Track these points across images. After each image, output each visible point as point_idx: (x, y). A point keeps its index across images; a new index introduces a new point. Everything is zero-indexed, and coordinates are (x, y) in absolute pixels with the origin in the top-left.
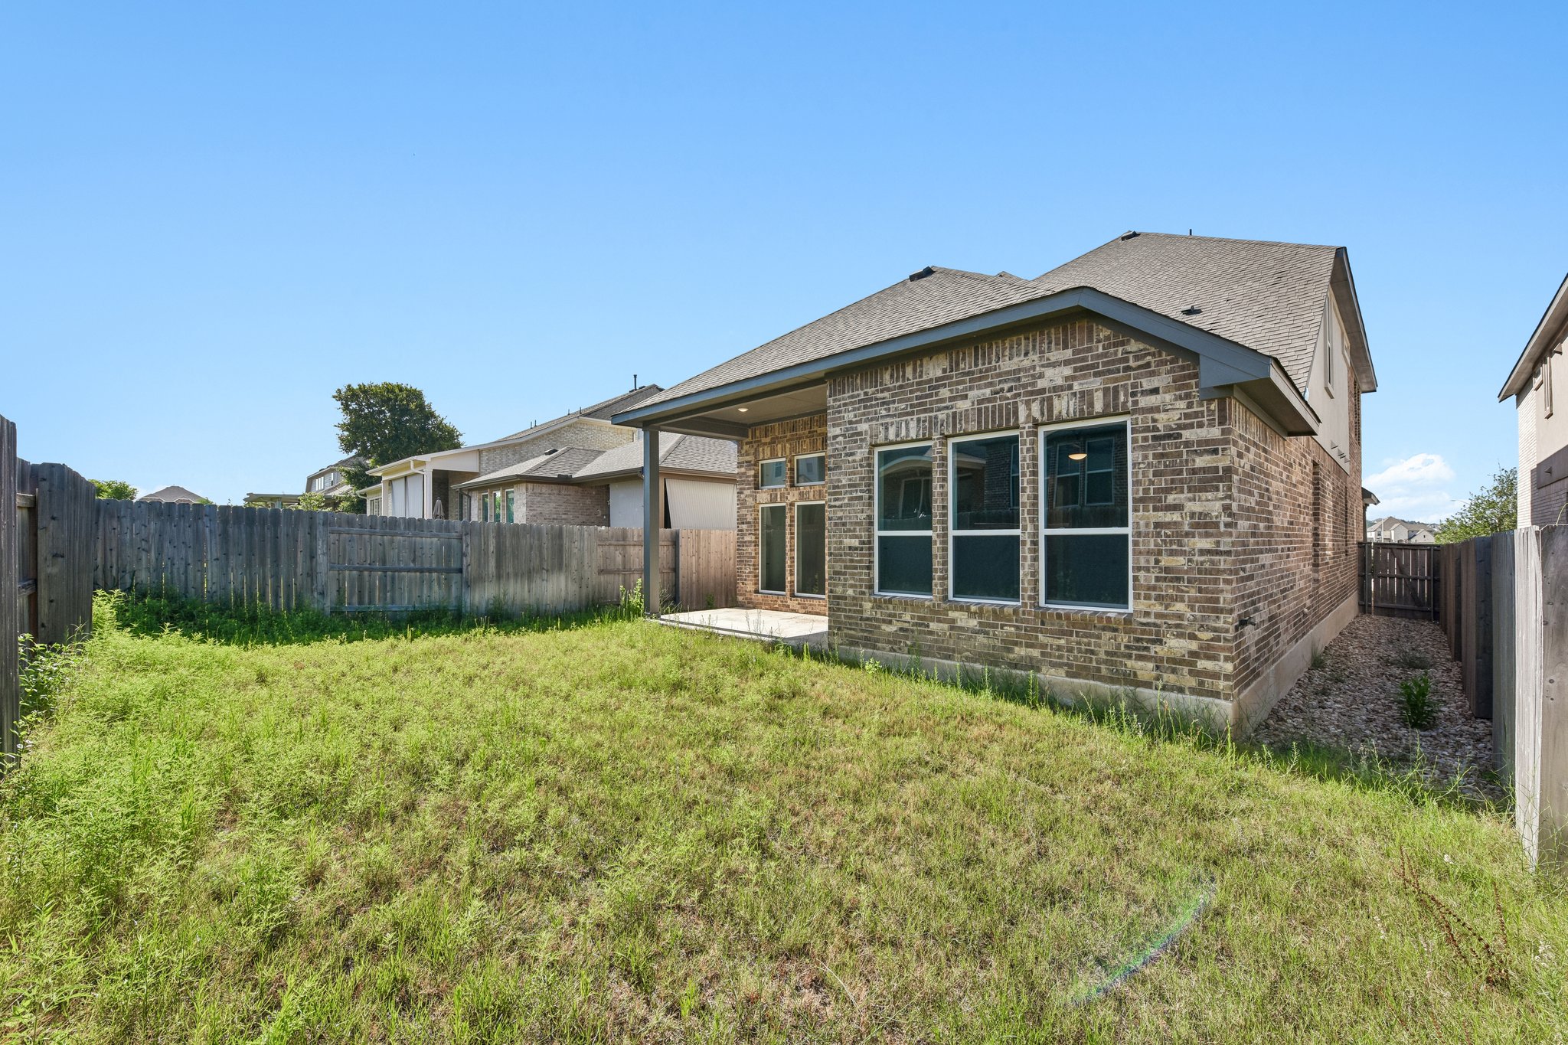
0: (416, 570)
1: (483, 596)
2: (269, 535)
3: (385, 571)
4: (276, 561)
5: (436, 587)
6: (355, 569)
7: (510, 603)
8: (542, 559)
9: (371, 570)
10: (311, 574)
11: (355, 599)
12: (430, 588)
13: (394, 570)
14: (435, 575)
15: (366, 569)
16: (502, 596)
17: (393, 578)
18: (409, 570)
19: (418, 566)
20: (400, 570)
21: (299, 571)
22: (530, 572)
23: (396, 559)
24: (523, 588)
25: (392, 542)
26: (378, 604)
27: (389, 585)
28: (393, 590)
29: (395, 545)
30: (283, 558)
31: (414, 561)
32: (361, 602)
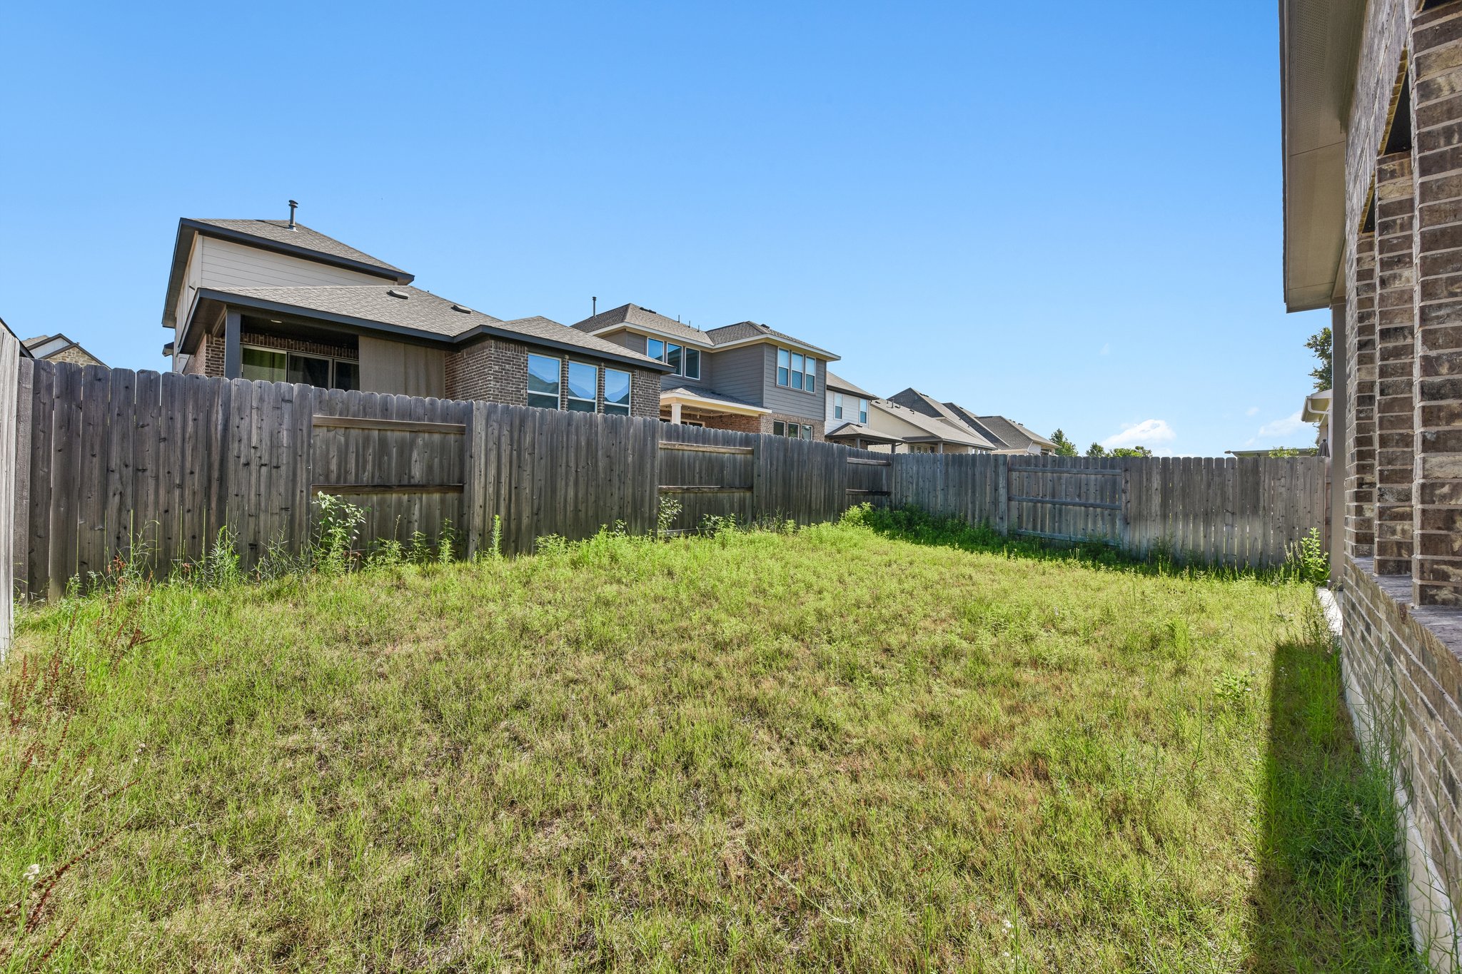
0: (1080, 505)
1: (1146, 535)
2: (970, 472)
3: (1054, 504)
4: (974, 492)
5: (1100, 523)
6: (1031, 501)
7: (1179, 546)
8: (1224, 498)
9: (1043, 502)
10: (995, 502)
11: (1030, 526)
12: (1095, 523)
13: (1062, 504)
14: (1099, 510)
15: (1039, 501)
16: (1168, 538)
17: (1060, 511)
18: (1074, 505)
19: (1083, 501)
20: (1067, 504)
21: (988, 499)
22: (1206, 514)
23: (1063, 494)
24: (1196, 531)
25: (1060, 478)
26: (1047, 531)
27: (1058, 515)
28: (1060, 521)
29: (1063, 481)
30: (978, 489)
31: (1079, 496)
32: (1034, 528)
